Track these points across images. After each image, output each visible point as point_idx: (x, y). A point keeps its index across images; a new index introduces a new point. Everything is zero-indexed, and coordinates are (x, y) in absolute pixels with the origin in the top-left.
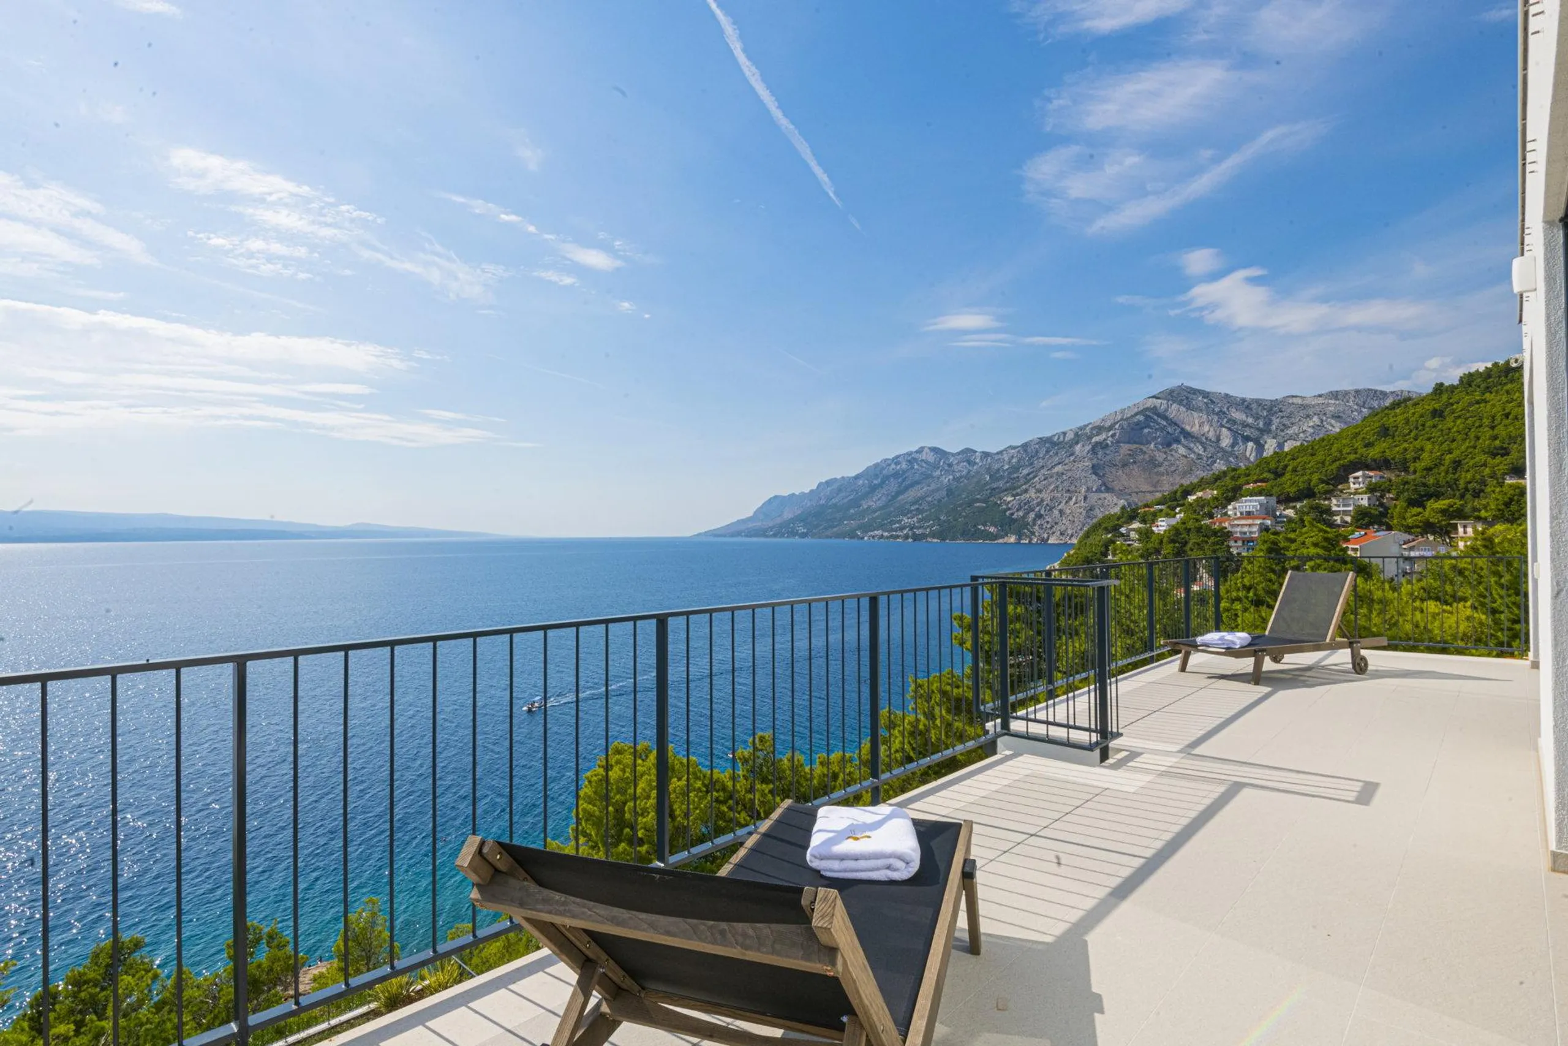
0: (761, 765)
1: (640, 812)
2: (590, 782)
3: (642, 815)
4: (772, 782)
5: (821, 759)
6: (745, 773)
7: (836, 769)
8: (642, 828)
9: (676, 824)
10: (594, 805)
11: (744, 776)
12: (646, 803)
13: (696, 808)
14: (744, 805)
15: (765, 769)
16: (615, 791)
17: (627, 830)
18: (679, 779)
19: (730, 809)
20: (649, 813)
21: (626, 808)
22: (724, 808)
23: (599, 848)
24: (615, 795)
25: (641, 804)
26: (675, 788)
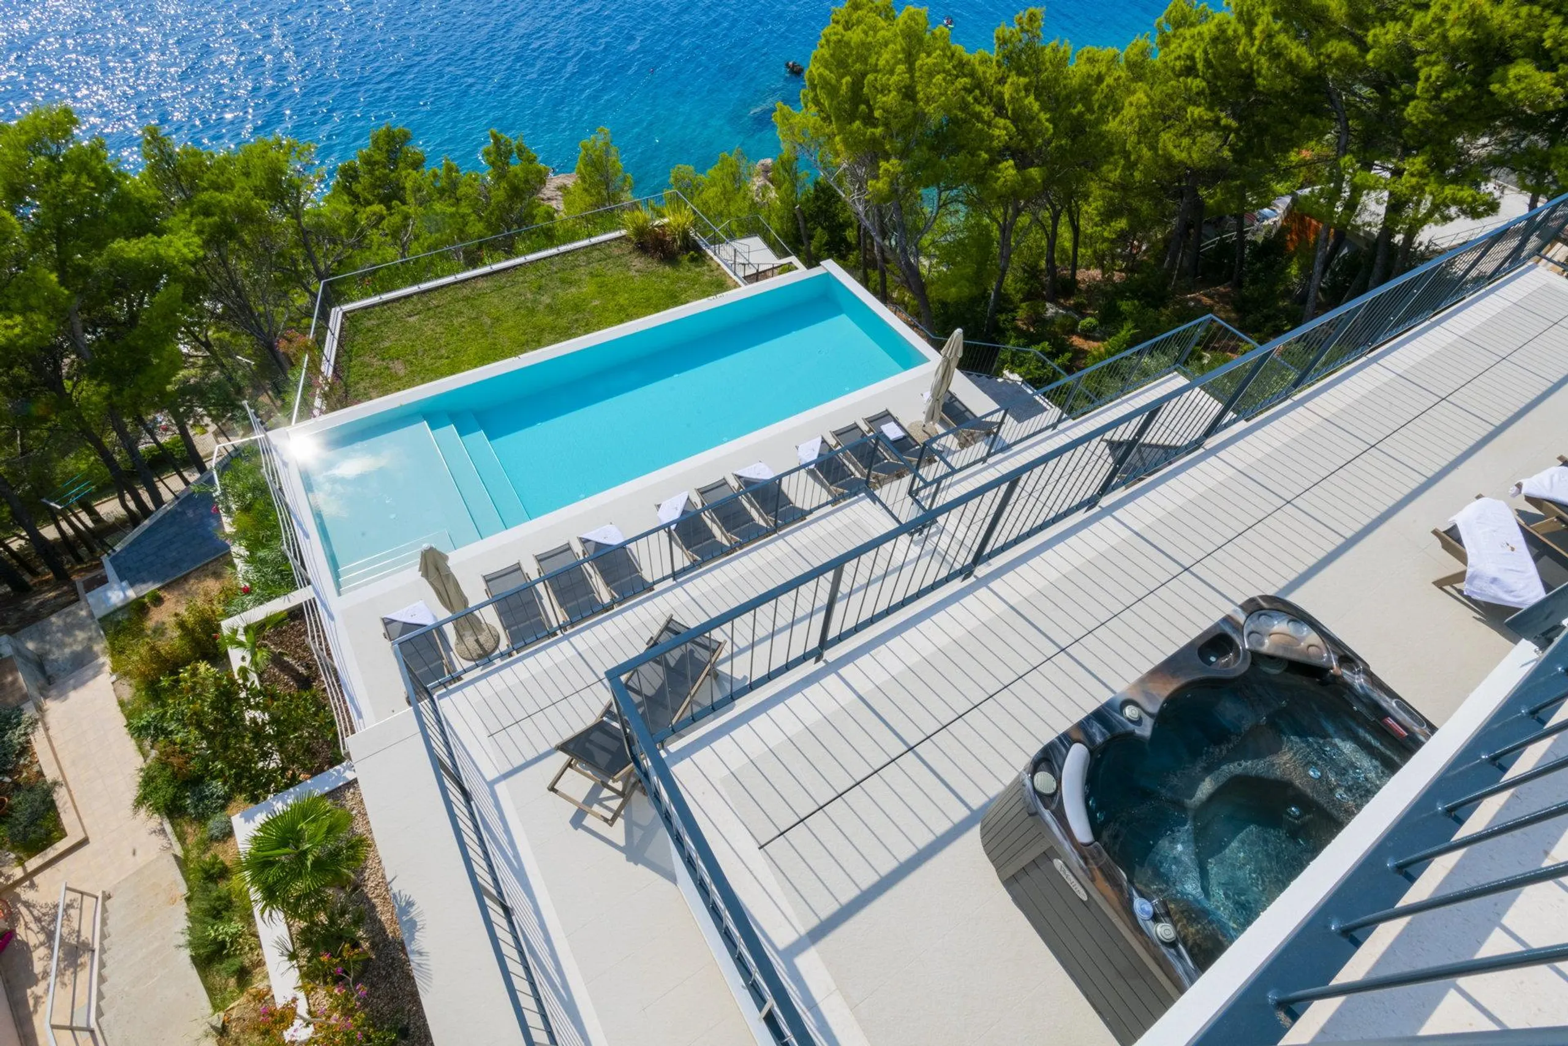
0: (1021, 51)
1: (879, 88)
2: (828, 41)
3: (882, 92)
4: (1025, 74)
5: (1090, 55)
6: (1000, 58)
7: (1103, 69)
8: (880, 108)
9: (917, 109)
10: (831, 72)
11: (997, 61)
12: (889, 79)
13: (941, 94)
14: (990, 99)
15: (1024, 57)
16: (854, 57)
17: (863, 107)
18: (929, 55)
19: (976, 99)
20: (890, 91)
21: (866, 82)
22: (970, 99)
23: (831, 122)
24: (855, 62)
25: (882, 78)
26: (922, 66)
